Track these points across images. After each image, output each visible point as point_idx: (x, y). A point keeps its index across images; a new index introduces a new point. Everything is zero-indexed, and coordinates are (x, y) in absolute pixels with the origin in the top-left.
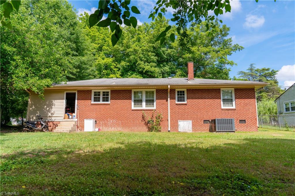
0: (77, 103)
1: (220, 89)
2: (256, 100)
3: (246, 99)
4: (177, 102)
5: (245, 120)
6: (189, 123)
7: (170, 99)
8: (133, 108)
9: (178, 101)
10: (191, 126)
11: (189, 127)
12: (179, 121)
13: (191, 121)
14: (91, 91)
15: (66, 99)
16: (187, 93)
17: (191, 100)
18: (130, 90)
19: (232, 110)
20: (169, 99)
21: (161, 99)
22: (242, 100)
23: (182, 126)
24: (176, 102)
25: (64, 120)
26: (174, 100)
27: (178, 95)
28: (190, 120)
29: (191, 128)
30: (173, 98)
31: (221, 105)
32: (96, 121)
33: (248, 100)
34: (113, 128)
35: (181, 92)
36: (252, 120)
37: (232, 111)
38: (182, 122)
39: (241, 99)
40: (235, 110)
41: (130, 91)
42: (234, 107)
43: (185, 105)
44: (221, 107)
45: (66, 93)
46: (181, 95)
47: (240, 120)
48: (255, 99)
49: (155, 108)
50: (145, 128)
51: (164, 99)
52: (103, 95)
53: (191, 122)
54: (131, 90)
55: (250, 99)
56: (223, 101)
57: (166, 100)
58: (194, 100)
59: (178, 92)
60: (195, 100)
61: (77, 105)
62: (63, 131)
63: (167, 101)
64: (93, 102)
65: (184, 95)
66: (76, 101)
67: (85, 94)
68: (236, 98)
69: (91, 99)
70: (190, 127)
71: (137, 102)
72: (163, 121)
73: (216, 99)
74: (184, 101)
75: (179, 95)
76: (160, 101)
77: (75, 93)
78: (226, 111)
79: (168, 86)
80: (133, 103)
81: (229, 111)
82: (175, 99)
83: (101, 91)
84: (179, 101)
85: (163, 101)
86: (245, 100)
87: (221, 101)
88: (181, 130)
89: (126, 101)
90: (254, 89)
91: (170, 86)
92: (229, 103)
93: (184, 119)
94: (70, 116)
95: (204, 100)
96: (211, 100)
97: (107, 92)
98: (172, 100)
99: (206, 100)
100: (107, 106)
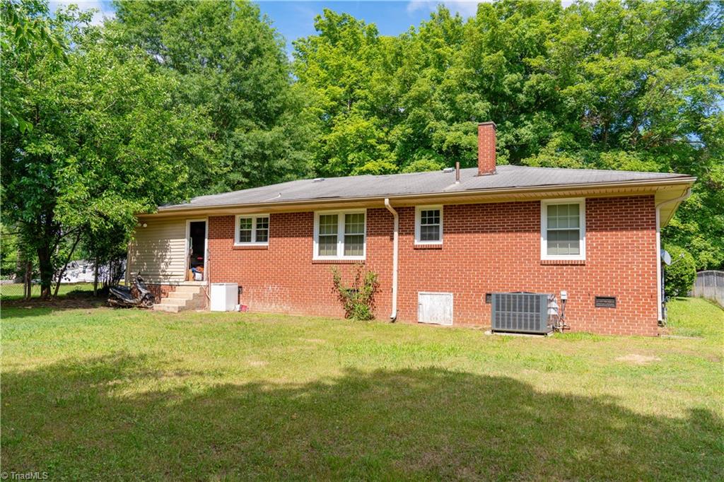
0: (209, 245)
1: (539, 202)
2: (658, 235)
3: (622, 229)
4: (418, 243)
5: (614, 298)
6: (447, 300)
7: (399, 234)
8: (316, 257)
9: (423, 238)
10: (450, 307)
11: (445, 312)
12: (419, 293)
13: (452, 294)
14: (233, 217)
15: (191, 236)
16: (445, 217)
17: (453, 235)
18: (309, 213)
19: (572, 265)
20: (396, 234)
21: (379, 235)
22: (609, 233)
23: (428, 307)
24: (416, 241)
25: (185, 283)
26: (411, 237)
27: (423, 221)
28: (450, 292)
29: (450, 315)
30: (407, 230)
31: (539, 251)
32: (240, 287)
33: (629, 234)
34: (274, 304)
35: (430, 213)
36: (637, 299)
37: (574, 267)
38: (429, 296)
39: (606, 230)
40: (584, 265)
41: (310, 215)
42: (582, 256)
43: (436, 249)
44: (540, 257)
45: (192, 223)
46: (431, 221)
47: (597, 298)
48: (654, 232)
49: (363, 258)
50: (340, 310)
51: (385, 235)
52: (258, 226)
53: (450, 296)
54: (312, 213)
55: (637, 229)
56: (549, 239)
57: (389, 238)
58: (461, 235)
59: (423, 213)
60: (464, 236)
61: (208, 250)
62: (168, 307)
63: (392, 239)
64: (237, 244)
65: (437, 221)
66: (206, 240)
67: (223, 223)
68: (589, 228)
69: (233, 237)
70: (448, 312)
71: (327, 243)
72: (381, 291)
73: (525, 231)
74: (437, 238)
75: (425, 223)
76: (376, 238)
77: (204, 223)
78: (555, 267)
79: (384, 200)
80: (317, 245)
81: (565, 267)
82: (412, 233)
83: (254, 217)
84: (425, 240)
85: (383, 238)
86: (619, 234)
87: (539, 239)
88: (423, 319)
89: (300, 239)
90: (653, 197)
91: (390, 199)
92: (569, 243)
93: (434, 286)
94: (197, 274)
95: (489, 236)
96: (510, 234)
97: (264, 219)
98: (404, 238)
99: (497, 236)
100: (263, 251)
